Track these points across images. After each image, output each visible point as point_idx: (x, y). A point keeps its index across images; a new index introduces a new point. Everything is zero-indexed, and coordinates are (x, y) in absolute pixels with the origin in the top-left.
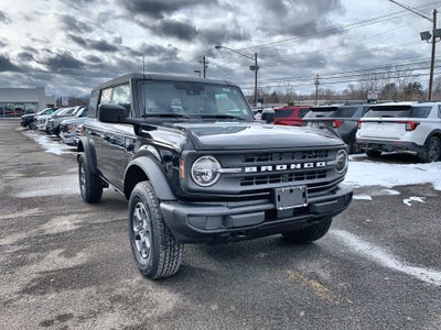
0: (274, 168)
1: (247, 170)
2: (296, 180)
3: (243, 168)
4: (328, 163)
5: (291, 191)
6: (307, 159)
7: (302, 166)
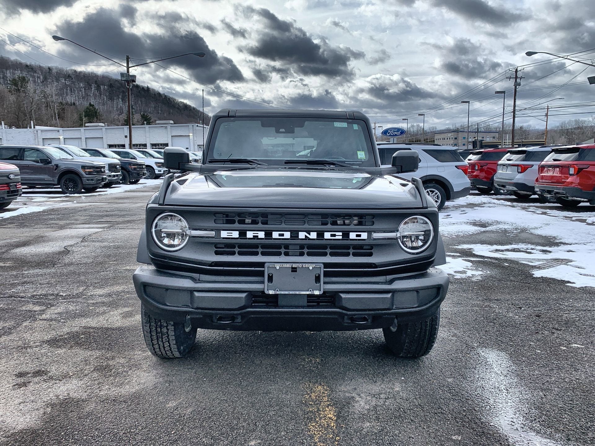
0: (268, 234)
1: (224, 234)
2: (309, 254)
3: (218, 231)
4: (375, 235)
5: (294, 270)
6: (329, 226)
7: (320, 235)
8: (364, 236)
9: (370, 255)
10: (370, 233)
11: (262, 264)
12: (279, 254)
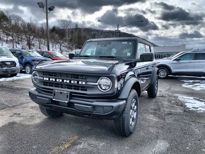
0: (56, 80)
1: (45, 79)
3: (44, 77)
4: (88, 83)
5: (61, 93)
6: (73, 79)
7: (70, 82)
8: (84, 83)
9: (86, 90)
10: (86, 82)
11: (52, 90)
12: (59, 87)
